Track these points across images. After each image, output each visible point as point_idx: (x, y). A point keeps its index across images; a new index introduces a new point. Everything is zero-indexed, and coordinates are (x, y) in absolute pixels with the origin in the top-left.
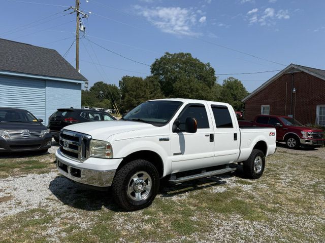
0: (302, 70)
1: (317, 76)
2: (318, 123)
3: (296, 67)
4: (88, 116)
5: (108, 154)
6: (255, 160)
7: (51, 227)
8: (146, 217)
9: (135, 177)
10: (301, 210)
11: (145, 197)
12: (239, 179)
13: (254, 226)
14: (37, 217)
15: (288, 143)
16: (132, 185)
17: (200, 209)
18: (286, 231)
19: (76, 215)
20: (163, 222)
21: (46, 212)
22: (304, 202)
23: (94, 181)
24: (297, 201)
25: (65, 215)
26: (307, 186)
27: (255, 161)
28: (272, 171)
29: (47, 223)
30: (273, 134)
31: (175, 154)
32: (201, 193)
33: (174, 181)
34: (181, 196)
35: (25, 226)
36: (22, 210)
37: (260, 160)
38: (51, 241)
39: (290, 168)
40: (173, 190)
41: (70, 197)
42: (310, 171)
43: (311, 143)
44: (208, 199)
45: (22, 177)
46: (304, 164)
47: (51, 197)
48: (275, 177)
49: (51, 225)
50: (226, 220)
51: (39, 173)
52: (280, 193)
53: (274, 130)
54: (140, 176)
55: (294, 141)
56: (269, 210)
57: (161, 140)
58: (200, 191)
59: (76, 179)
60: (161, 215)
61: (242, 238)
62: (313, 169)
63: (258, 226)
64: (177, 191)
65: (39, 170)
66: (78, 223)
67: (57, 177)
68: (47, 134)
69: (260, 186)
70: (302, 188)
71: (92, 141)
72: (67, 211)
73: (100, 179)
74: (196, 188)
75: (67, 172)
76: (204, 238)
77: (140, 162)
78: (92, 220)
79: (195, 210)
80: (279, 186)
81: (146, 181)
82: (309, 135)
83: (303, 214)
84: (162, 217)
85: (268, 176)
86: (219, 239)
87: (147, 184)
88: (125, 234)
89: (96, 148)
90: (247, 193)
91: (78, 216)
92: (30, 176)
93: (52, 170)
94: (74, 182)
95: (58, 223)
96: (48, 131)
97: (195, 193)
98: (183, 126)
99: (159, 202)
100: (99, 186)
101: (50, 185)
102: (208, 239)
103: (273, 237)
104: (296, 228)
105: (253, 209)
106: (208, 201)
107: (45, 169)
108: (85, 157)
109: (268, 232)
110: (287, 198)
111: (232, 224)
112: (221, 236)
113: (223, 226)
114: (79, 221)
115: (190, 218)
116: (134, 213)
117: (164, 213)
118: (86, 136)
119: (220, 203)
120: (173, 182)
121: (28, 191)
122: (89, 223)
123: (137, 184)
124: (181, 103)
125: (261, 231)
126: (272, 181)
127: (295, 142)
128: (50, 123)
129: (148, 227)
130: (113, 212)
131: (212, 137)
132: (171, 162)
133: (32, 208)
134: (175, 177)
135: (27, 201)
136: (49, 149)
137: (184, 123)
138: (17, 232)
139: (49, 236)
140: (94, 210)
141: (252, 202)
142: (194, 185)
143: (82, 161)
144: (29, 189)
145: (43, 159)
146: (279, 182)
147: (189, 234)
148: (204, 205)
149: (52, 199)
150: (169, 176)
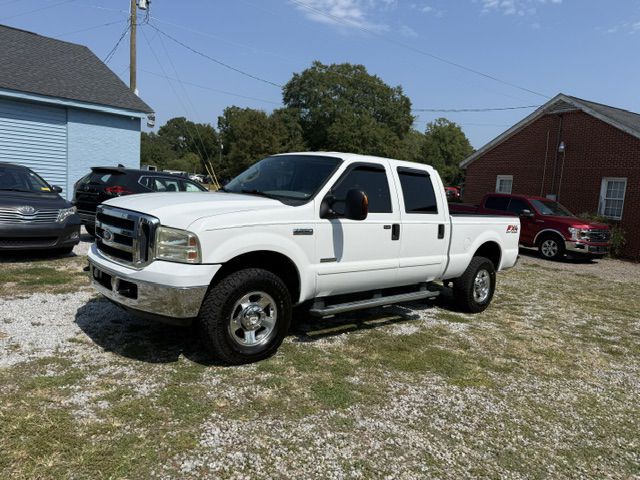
0: (579, 106)
1: (607, 121)
2: (603, 212)
3: (568, 101)
4: (154, 184)
5: (192, 255)
6: (475, 276)
7: (79, 390)
8: (264, 376)
9: (244, 302)
10: (555, 369)
11: (263, 339)
12: (445, 312)
13: (465, 396)
14: (51, 373)
15: (544, 249)
16: (239, 317)
17: (366, 363)
18: (523, 406)
19: (129, 371)
20: (295, 385)
21: (70, 364)
22: (562, 356)
23: (164, 307)
24: (549, 355)
25: (107, 370)
26: (570, 328)
27: (477, 279)
28: (509, 300)
29: (71, 384)
30: (515, 228)
31: (323, 261)
32: (371, 335)
33: (320, 311)
34: (331, 341)
35: (28, 389)
36: (22, 359)
37: (486, 277)
38: (78, 415)
39: (542, 296)
40: (317, 330)
41: (117, 337)
42: (579, 303)
43: (586, 250)
44: (384, 347)
45: (22, 298)
46: (569, 288)
47: (79, 337)
48: (512, 310)
49: (78, 387)
50: (413, 384)
51: (56, 293)
52: (518, 338)
53: (516, 222)
54: (253, 299)
55: (554, 245)
56: (497, 369)
57: (297, 232)
58: (369, 331)
59: (128, 302)
60: (293, 372)
61: (441, 417)
62: (584, 299)
63: (473, 397)
64: (325, 331)
65: (55, 288)
66: (132, 385)
67: (91, 301)
68: (70, 217)
69: (483, 325)
70: (561, 332)
71: (159, 229)
72: (111, 363)
73: (175, 303)
74: (361, 327)
75: (110, 288)
76: (372, 415)
77: (254, 273)
78: (159, 380)
79: (357, 366)
80: (518, 328)
81: (267, 310)
82: (584, 234)
83: (557, 376)
84: (295, 375)
85: (499, 308)
86: (397, 417)
87: (268, 315)
88: (222, 405)
89: (167, 243)
90: (457, 338)
91: (132, 372)
92: (36, 297)
93: (81, 288)
94: (124, 307)
95: (93, 383)
96: (72, 211)
97: (359, 335)
98: (341, 207)
99: (289, 349)
100: (174, 315)
101: (77, 316)
102: (378, 417)
103: (498, 416)
104: (543, 401)
105: (466, 365)
106: (384, 351)
107: (68, 285)
108: (147, 259)
109: (490, 407)
110: (530, 350)
111: (425, 392)
112: (402, 412)
113: (407, 394)
114: (134, 381)
115: (347, 379)
116: (241, 368)
117: (299, 369)
118: (149, 219)
119: (404, 354)
120: (317, 313)
121: (33, 324)
122: (153, 386)
123: (250, 314)
124: (339, 161)
125: (477, 404)
126: (507, 318)
127: (556, 248)
128: (77, 195)
129: (267, 394)
130: (199, 367)
131: (396, 231)
132: (315, 276)
133: (42, 357)
134: (322, 304)
135: (31, 344)
136: (75, 247)
137: (343, 201)
138: (12, 399)
139: (76, 407)
140: (163, 362)
141: (465, 353)
142: (358, 320)
143: (140, 267)
144: (36, 321)
145: (62, 267)
146: (519, 320)
147: (343, 407)
148: (375, 356)
149: (81, 342)
150: (310, 302)
